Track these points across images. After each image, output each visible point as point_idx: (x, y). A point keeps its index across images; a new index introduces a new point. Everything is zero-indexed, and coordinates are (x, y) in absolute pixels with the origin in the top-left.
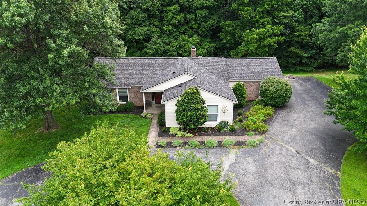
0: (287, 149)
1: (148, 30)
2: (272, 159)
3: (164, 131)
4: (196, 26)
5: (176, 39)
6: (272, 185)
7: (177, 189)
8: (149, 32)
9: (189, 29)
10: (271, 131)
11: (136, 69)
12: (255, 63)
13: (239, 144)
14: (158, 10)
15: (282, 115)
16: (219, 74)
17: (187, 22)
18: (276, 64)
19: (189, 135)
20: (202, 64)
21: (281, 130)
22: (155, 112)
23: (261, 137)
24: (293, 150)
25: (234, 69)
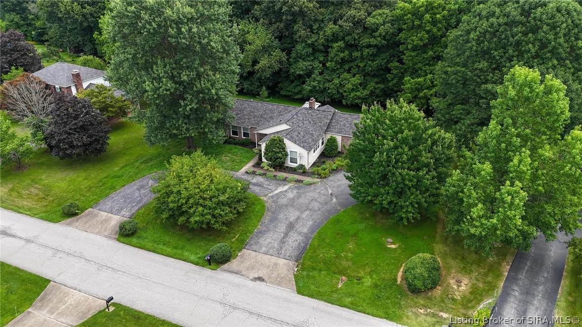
0: (327, 190)
1: (310, 65)
2: (310, 194)
3: (258, 164)
4: (362, 65)
5: (339, 77)
6: (294, 206)
8: (311, 67)
9: (354, 67)
10: (330, 178)
13: (298, 181)
14: (323, 45)
17: (353, 60)
19: (272, 169)
20: (312, 115)
23: (318, 180)
24: (330, 192)
25: (338, 123)
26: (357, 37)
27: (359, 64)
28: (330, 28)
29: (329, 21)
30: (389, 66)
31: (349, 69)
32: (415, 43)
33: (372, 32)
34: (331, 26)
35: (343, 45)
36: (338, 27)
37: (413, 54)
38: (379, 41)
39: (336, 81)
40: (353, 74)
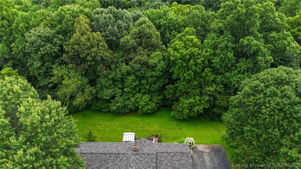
4: (148, 87)
5: (134, 97)
8: (114, 93)
9: (143, 88)
11: (96, 165)
12: (176, 158)
18: (190, 159)
20: (140, 160)
25: (161, 163)
26: (143, 72)
27: (146, 87)
28: (124, 68)
29: (123, 62)
30: (166, 87)
31: (140, 90)
32: (186, 78)
33: (153, 68)
34: (125, 67)
35: (135, 78)
36: (130, 67)
37: (185, 84)
38: (158, 73)
39: (132, 100)
40: (143, 93)
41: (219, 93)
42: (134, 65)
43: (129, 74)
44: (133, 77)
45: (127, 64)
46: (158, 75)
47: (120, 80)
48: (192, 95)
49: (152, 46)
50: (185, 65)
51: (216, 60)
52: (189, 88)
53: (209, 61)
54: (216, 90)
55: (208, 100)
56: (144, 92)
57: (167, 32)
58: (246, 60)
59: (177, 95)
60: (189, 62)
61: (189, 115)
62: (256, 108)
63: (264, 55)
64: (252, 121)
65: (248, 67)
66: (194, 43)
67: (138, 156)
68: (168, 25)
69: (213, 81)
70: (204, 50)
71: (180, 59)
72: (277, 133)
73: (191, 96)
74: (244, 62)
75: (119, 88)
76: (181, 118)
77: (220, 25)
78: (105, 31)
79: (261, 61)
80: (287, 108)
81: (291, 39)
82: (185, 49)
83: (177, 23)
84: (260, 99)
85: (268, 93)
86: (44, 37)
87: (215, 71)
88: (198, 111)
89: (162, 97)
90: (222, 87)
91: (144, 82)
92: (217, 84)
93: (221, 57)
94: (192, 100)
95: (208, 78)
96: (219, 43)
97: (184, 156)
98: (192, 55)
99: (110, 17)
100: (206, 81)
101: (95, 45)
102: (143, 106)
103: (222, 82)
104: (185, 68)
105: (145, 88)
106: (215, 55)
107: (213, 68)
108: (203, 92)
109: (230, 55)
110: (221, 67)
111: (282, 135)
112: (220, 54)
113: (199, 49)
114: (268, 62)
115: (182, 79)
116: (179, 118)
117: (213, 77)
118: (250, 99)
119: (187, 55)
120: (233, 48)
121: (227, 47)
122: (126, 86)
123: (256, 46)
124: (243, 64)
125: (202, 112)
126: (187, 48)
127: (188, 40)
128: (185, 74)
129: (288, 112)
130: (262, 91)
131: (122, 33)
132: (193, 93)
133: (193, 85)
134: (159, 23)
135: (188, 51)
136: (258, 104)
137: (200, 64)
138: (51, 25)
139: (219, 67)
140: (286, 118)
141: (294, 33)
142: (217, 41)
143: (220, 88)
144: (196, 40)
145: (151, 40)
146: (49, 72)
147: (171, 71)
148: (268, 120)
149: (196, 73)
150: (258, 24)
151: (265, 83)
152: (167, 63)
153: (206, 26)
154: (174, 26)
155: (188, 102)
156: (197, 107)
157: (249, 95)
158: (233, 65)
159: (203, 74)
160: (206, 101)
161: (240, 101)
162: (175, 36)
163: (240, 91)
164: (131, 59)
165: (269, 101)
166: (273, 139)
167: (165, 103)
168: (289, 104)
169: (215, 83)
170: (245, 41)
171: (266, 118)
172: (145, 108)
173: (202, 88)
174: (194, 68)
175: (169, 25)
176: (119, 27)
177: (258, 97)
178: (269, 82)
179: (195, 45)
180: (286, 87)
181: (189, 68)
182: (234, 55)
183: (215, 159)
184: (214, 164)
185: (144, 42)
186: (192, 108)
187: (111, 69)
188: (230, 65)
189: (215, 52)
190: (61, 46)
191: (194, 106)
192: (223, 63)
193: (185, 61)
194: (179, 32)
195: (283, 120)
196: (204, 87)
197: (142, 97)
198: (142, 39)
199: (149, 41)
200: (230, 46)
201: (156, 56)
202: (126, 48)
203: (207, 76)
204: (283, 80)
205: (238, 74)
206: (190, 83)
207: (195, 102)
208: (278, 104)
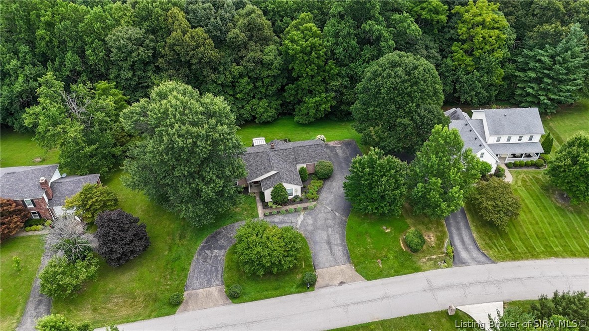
0: (327, 209)
2: (320, 216)
3: (265, 205)
5: (248, 104)
6: (319, 229)
7: (285, 240)
9: (258, 93)
10: (321, 198)
13: (305, 209)
15: (328, 183)
16: (291, 162)
18: (324, 148)
19: (279, 206)
20: (279, 155)
21: (325, 196)
22: (256, 191)
23: (315, 203)
24: (330, 209)
25: (299, 156)
26: (258, 72)
28: (236, 69)
29: (232, 62)
30: (286, 88)
31: (254, 95)
32: (309, 74)
33: (268, 66)
34: (236, 67)
35: (249, 80)
36: (242, 67)
37: (308, 81)
38: (276, 72)
39: (248, 108)
40: (258, 99)
41: (346, 87)
42: (248, 64)
43: (241, 76)
44: (246, 79)
45: (238, 64)
46: (275, 74)
47: (231, 84)
48: (317, 93)
49: (265, 39)
50: (306, 58)
51: (339, 50)
52: (313, 86)
53: (332, 51)
54: (342, 84)
55: (335, 97)
56: (260, 97)
57: (276, 18)
58: (370, 47)
59: (299, 96)
60: (310, 55)
61: (316, 116)
62: (377, 90)
63: (387, 41)
64: (375, 102)
65: (373, 54)
66: (314, 32)
67: (276, 152)
68: (277, 9)
69: (337, 75)
70: (325, 40)
71: (300, 52)
72: (393, 107)
73: (315, 94)
74: (368, 50)
75: (230, 95)
76: (307, 122)
77: (340, 9)
78: (207, 26)
79: (384, 47)
80: (399, 86)
81: (411, 21)
82: (304, 40)
83: (288, 7)
84: (379, 81)
85: (385, 75)
86: (135, 40)
87: (340, 63)
88: (325, 110)
89: (281, 102)
90: (348, 81)
91: (259, 84)
92: (343, 77)
93: (344, 46)
94: (318, 99)
95: (332, 71)
96: (341, 30)
97: (318, 147)
98: (313, 46)
99: (210, 6)
100: (330, 75)
101: (201, 44)
102: (261, 114)
103: (348, 74)
104: (307, 63)
105: (261, 92)
106: (337, 44)
107: (337, 59)
108: (328, 88)
109: (354, 43)
110: (345, 57)
111: (398, 109)
112: (342, 43)
113: (320, 38)
114: (391, 47)
115: (304, 75)
116: (304, 122)
117: (338, 70)
118: (371, 83)
119: (307, 47)
120: (356, 35)
121: (349, 34)
122: (238, 91)
123: (378, 31)
124: (368, 52)
125: (330, 110)
126: (307, 38)
127: (306, 29)
128: (307, 70)
129: (400, 89)
130: (381, 74)
131: (226, 25)
132: (318, 91)
133: (317, 81)
134: (266, 7)
135: (308, 42)
136: (378, 87)
137: (323, 57)
138: (133, 22)
139: (343, 58)
140: (400, 95)
141: (418, 12)
142: (338, 28)
143: (346, 81)
144: (315, 29)
145: (263, 32)
146: (142, 83)
147: (290, 67)
148: (386, 98)
149: (319, 67)
150: (378, 7)
151: (382, 67)
152: (284, 58)
153: (322, 8)
154: (285, 10)
155: (314, 101)
156: (324, 106)
157: (370, 80)
158: (357, 54)
159: (327, 67)
160: (332, 98)
161: (364, 87)
162: (288, 24)
163: (364, 78)
164: (242, 58)
165: (386, 82)
166: (391, 114)
167: (283, 110)
168: (400, 82)
169: (340, 76)
170: (366, 26)
171: (385, 97)
172: (265, 116)
173: (327, 84)
174: (316, 60)
175: (279, 9)
176: (223, 19)
177: (378, 80)
178: (385, 66)
179: (315, 35)
180: (398, 68)
181: (311, 62)
182: (358, 43)
183: (347, 150)
184: (347, 154)
185: (255, 35)
186: (318, 108)
187: (219, 73)
188: (354, 54)
189: (337, 41)
190: (154, 49)
191: (321, 105)
192: (346, 52)
193: (306, 54)
194: (292, 19)
195: (397, 97)
196: (329, 82)
197: (259, 103)
198: (252, 31)
199: (261, 34)
200: (353, 33)
201: (270, 51)
202: (236, 44)
203: (332, 69)
204: (396, 63)
205: (363, 64)
206: (314, 79)
207: (321, 101)
208: (392, 83)
